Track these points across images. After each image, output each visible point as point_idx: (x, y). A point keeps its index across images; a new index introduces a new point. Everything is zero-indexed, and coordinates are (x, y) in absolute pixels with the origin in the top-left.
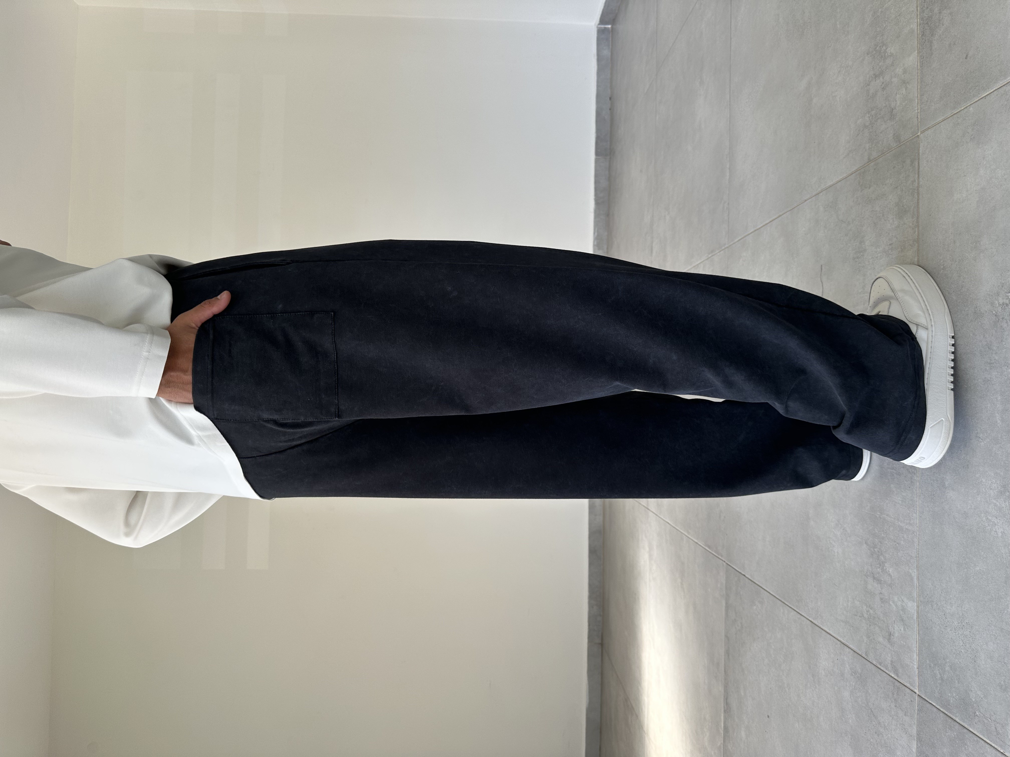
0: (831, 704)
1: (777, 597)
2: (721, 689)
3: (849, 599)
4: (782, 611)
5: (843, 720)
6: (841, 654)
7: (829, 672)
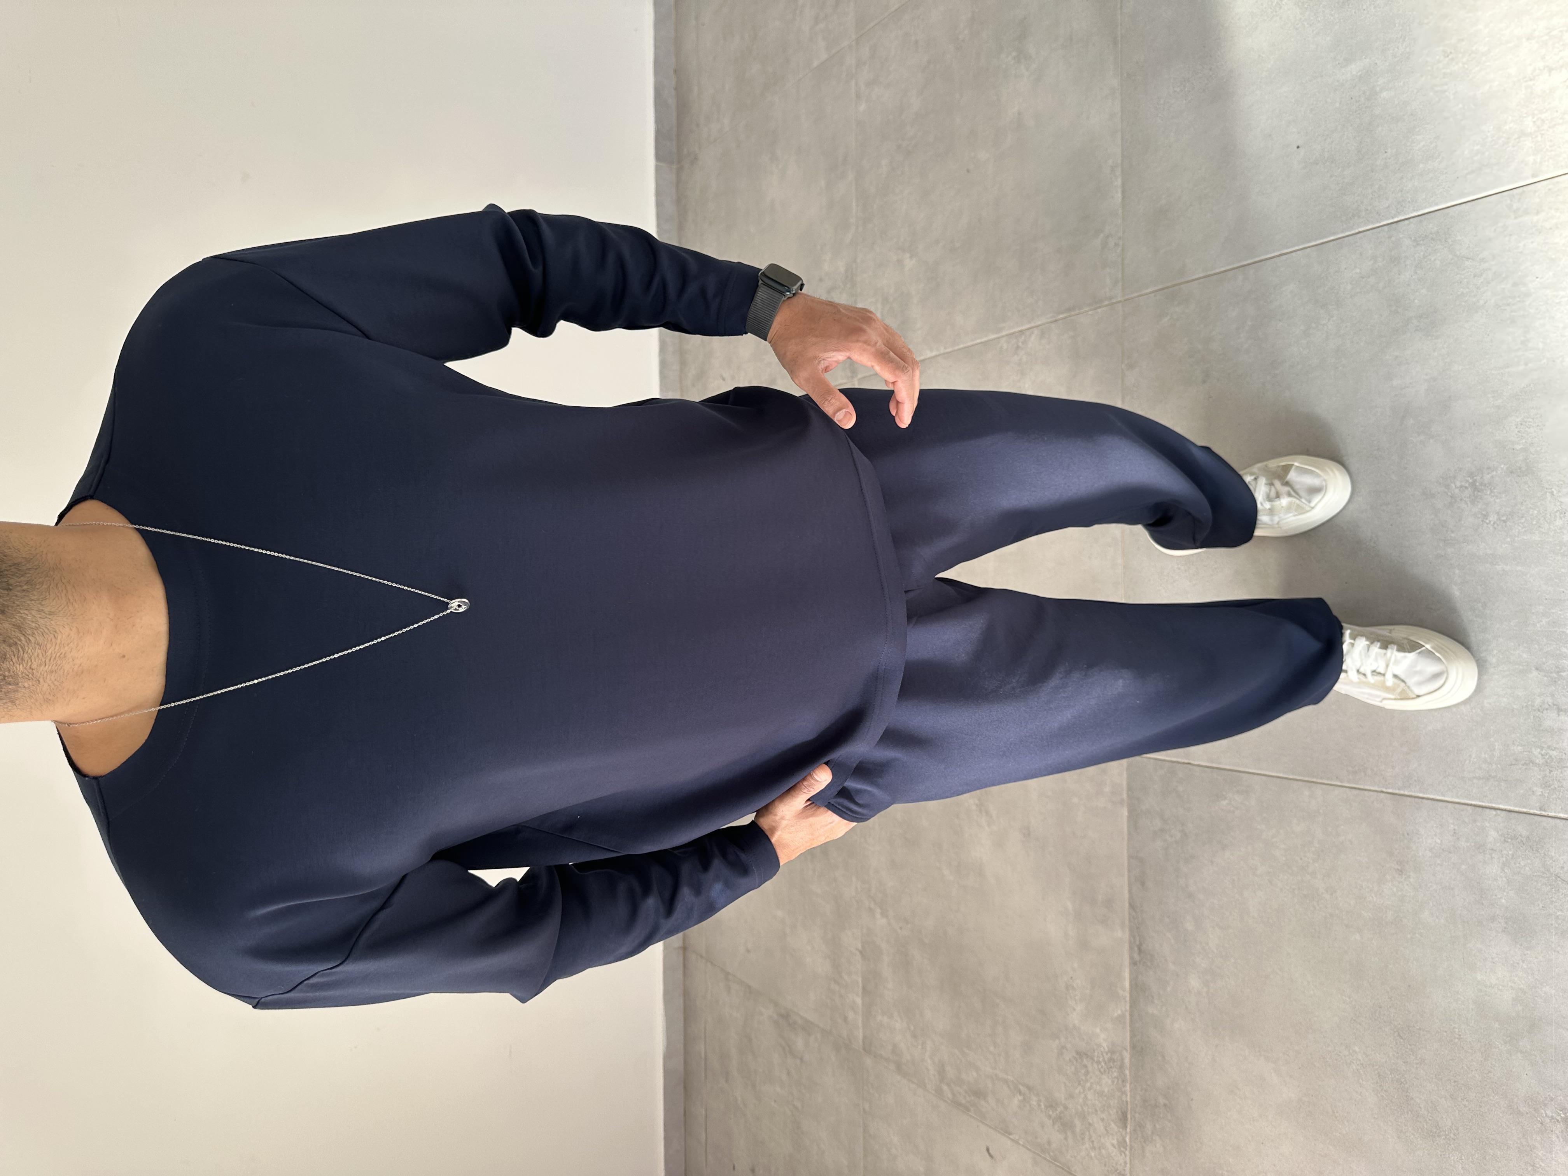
0: (1453, 889)
1: (1291, 777)
2: (1122, 934)
3: (1496, 748)
4: (1307, 793)
5: (1483, 904)
6: (1475, 821)
7: (1443, 850)
